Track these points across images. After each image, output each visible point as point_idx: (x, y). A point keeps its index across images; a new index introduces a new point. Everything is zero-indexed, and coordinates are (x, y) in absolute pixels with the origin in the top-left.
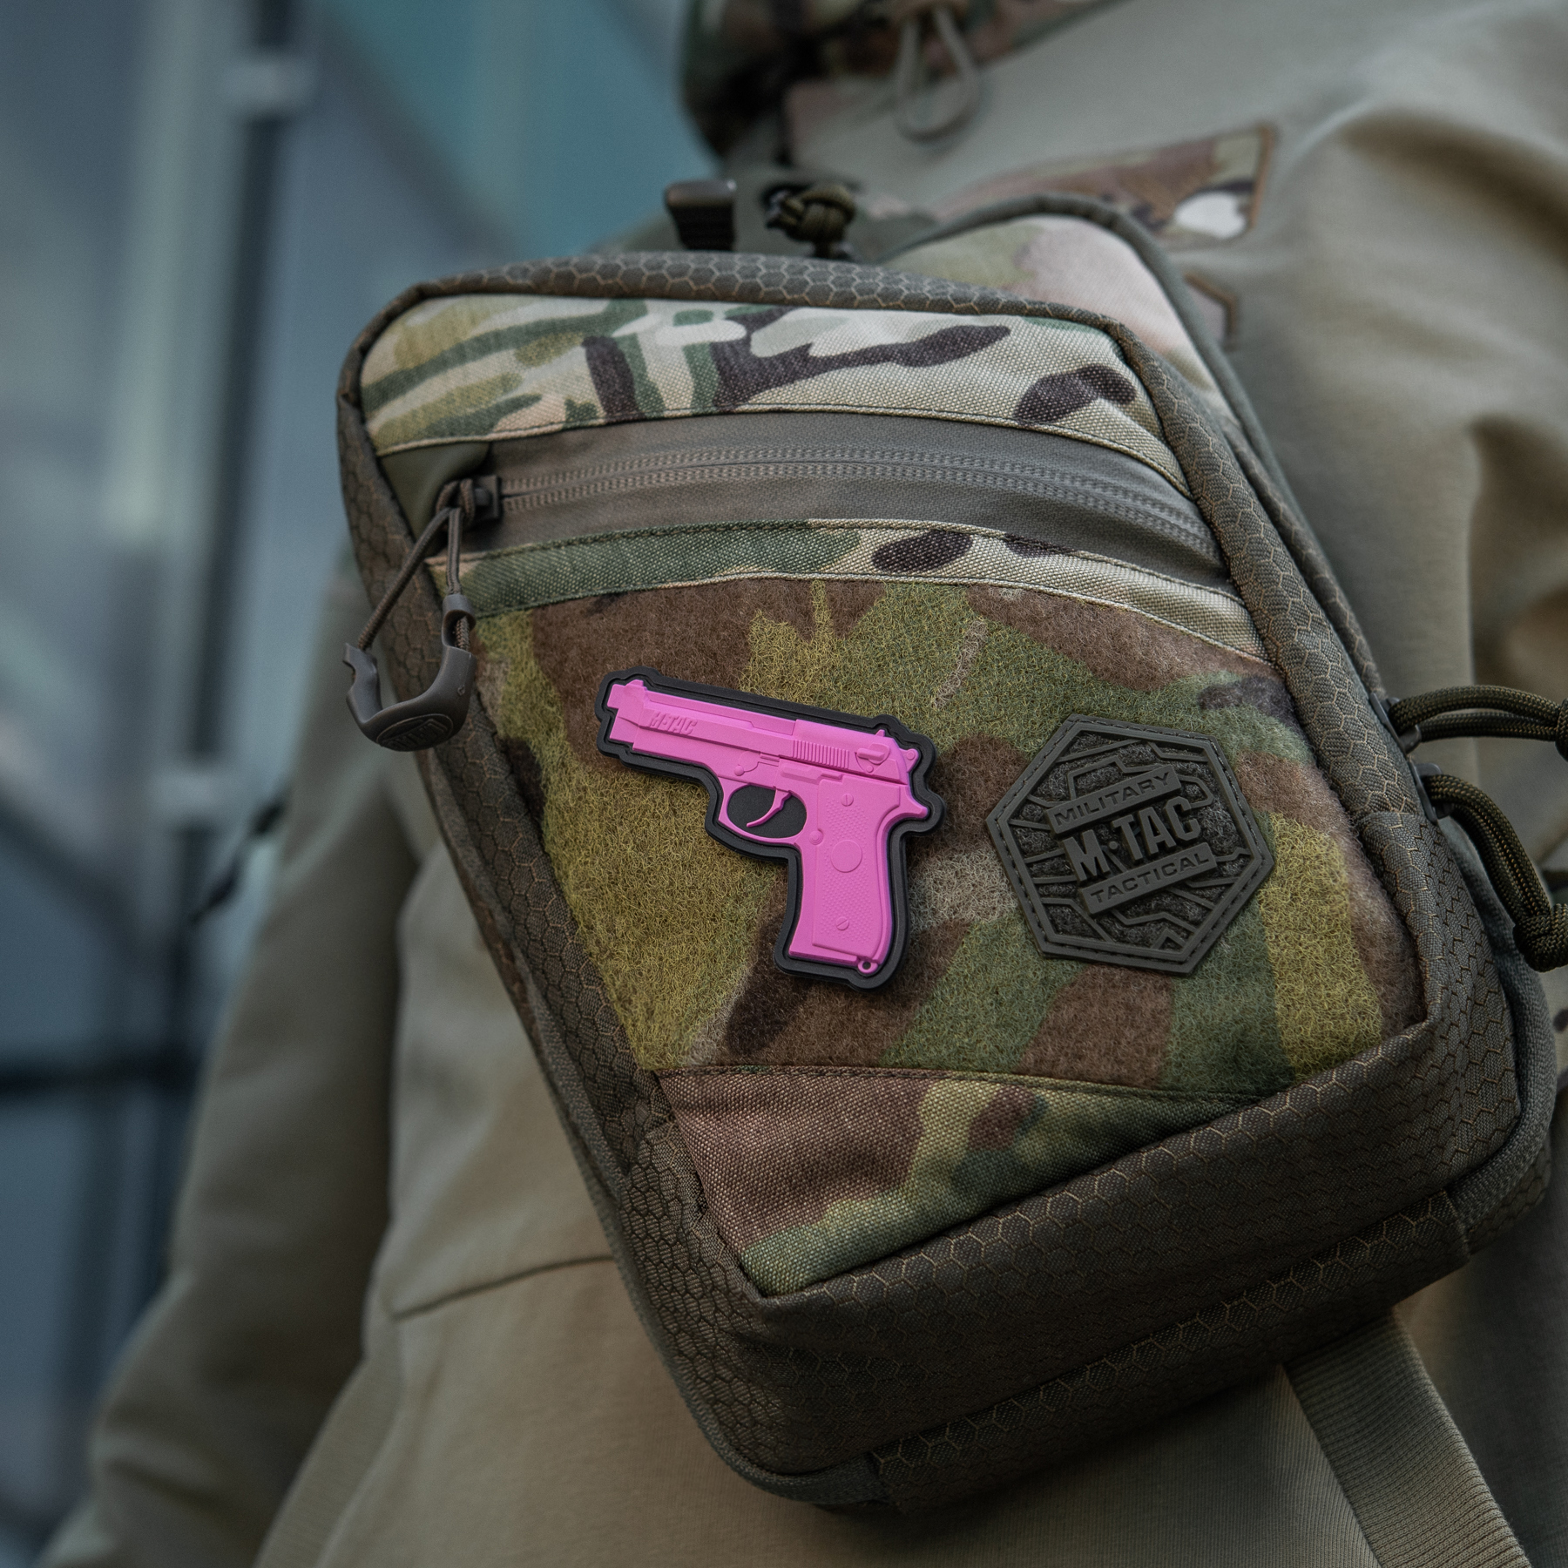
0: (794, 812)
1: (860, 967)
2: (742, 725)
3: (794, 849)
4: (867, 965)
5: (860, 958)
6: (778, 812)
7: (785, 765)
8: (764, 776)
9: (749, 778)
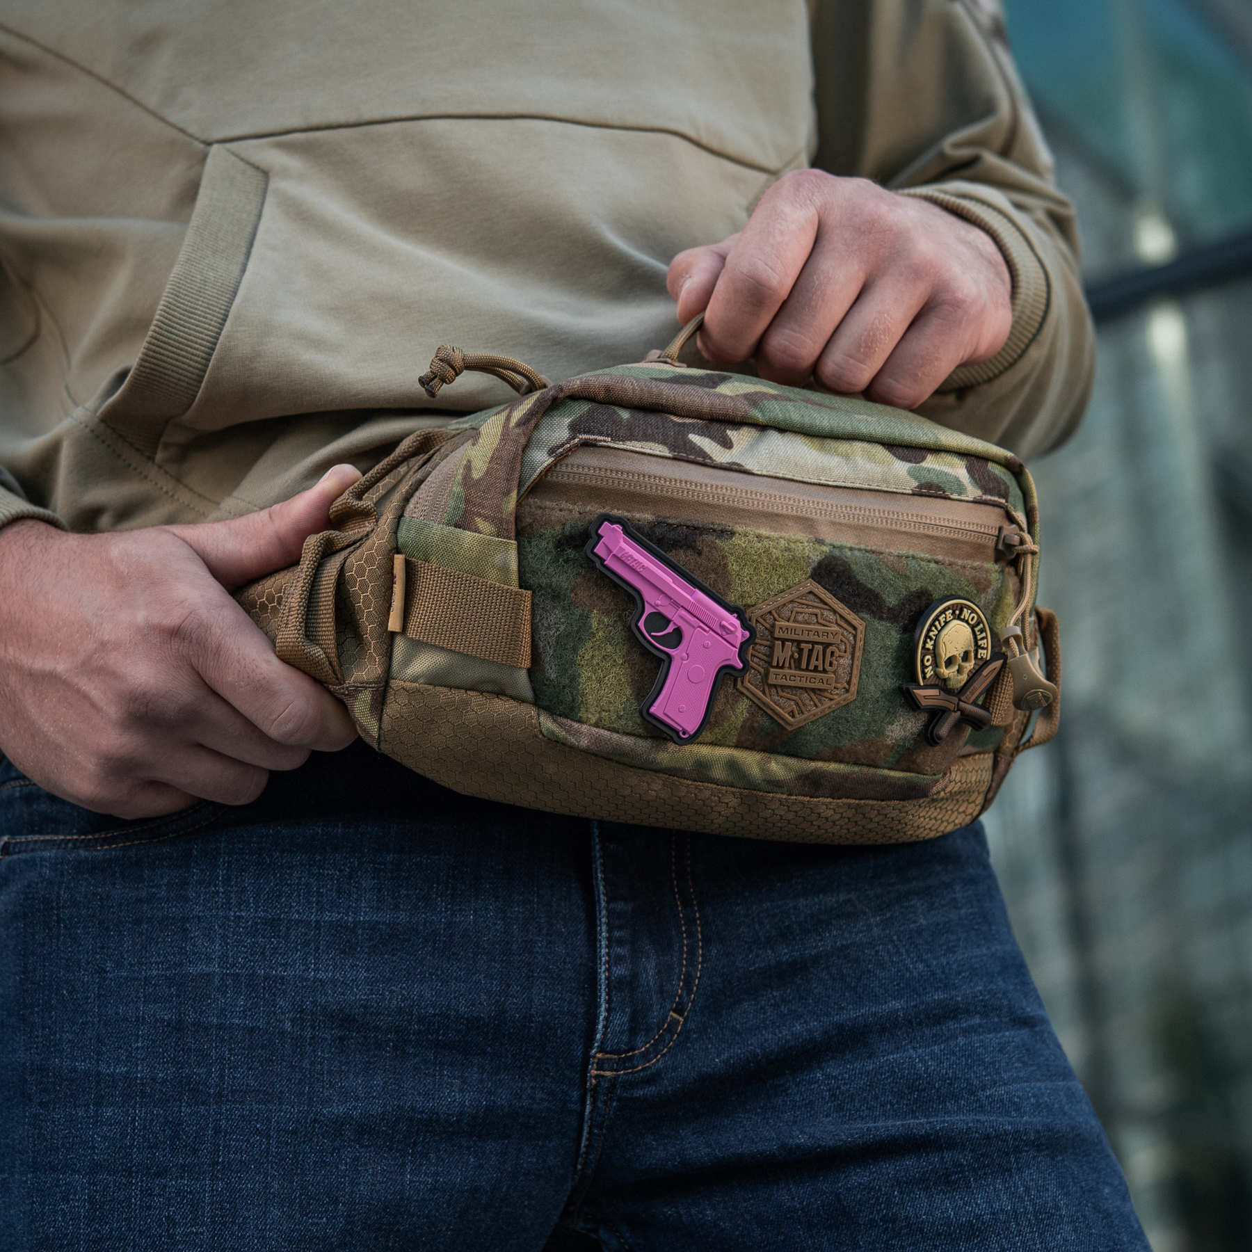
0: (677, 637)
1: (681, 734)
2: (669, 580)
3: (670, 657)
4: (684, 733)
5: (683, 729)
6: (669, 633)
7: (683, 612)
8: (668, 611)
9: (662, 610)
